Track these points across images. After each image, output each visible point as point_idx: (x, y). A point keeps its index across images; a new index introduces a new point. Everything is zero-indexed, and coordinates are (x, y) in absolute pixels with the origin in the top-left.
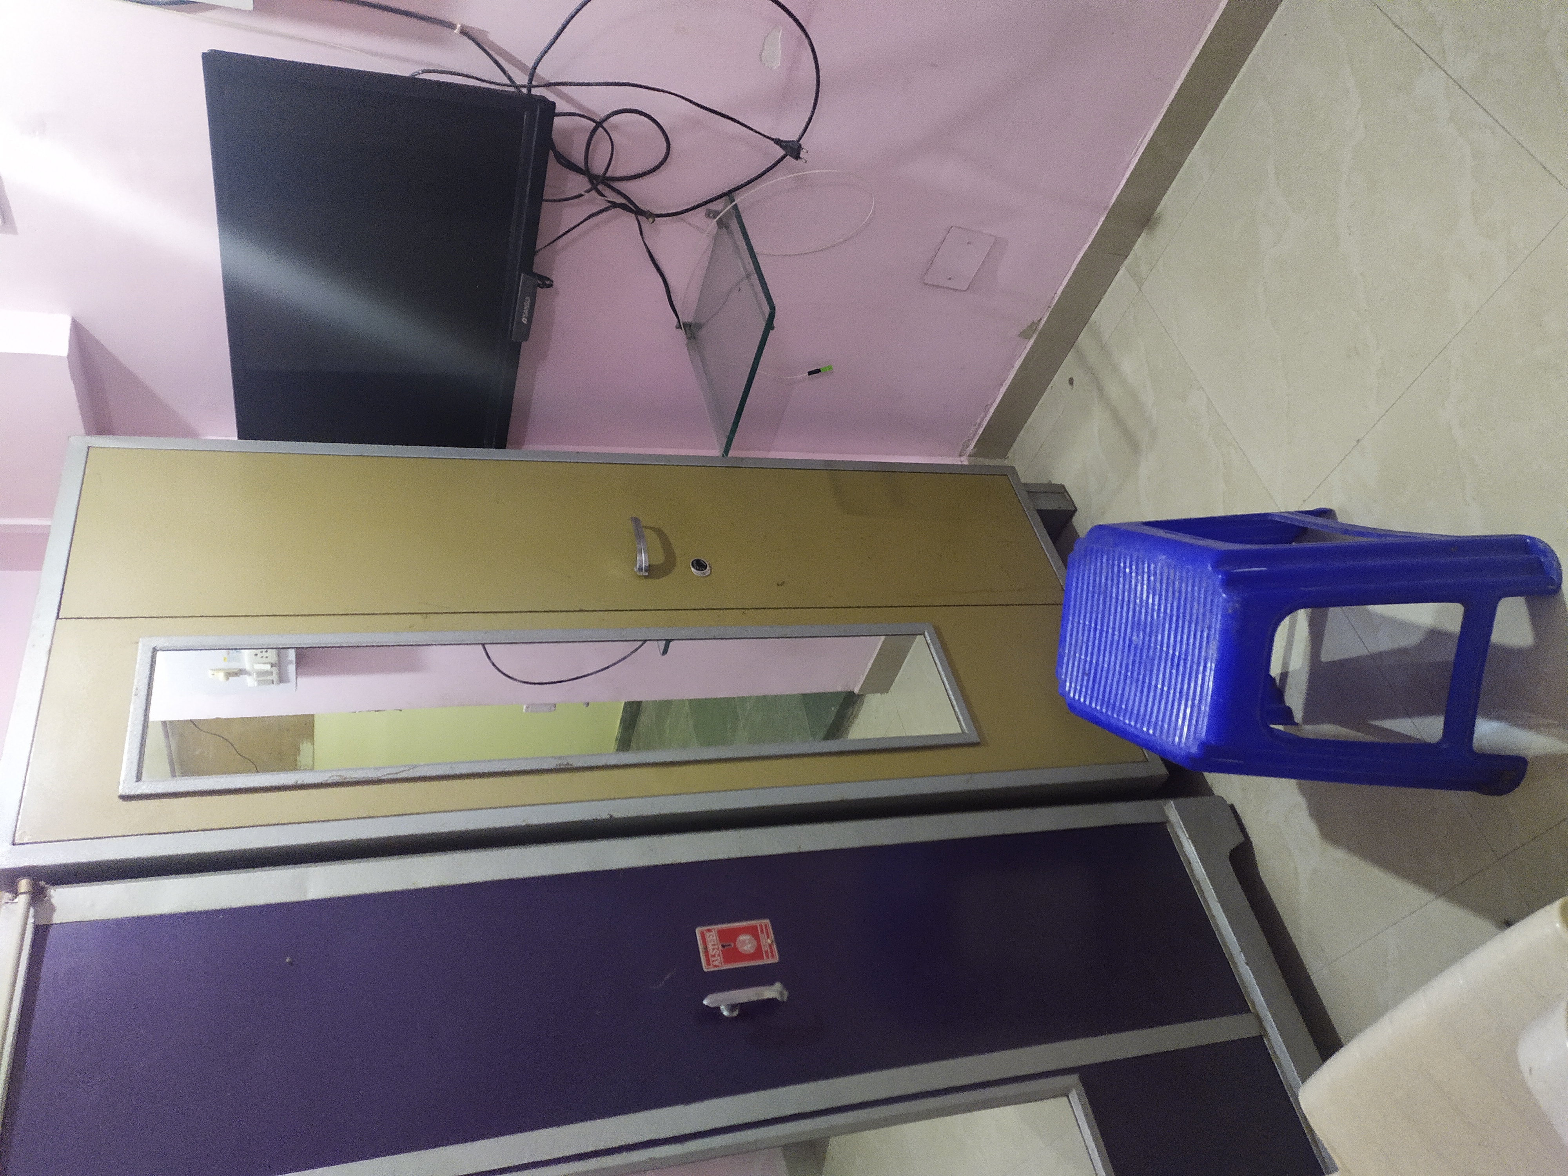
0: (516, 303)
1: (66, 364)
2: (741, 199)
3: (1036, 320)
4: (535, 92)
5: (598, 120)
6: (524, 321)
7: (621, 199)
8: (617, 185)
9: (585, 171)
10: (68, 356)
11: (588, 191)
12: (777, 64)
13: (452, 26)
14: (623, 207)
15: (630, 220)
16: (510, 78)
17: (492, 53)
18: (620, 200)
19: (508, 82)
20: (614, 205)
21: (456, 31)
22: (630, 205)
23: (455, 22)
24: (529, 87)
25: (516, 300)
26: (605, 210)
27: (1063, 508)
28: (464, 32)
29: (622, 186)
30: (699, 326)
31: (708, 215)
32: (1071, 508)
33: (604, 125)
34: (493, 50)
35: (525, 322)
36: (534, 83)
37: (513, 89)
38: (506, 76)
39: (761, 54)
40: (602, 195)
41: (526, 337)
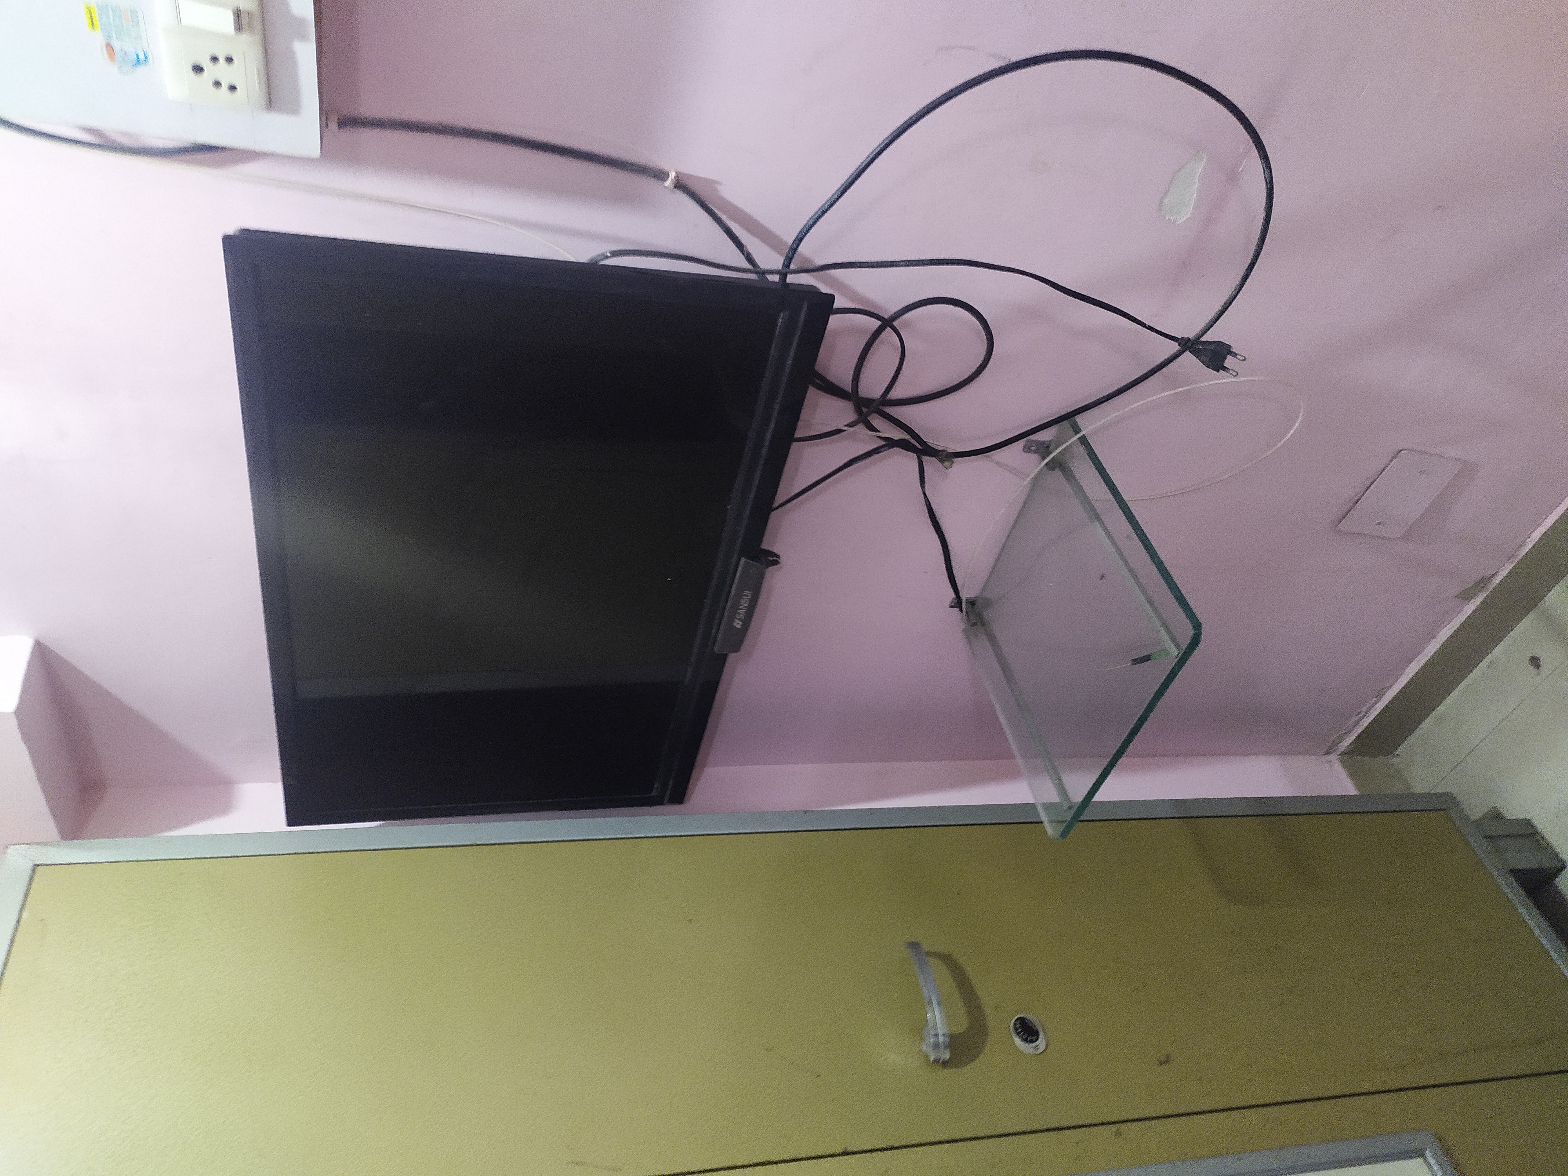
0: (726, 602)
1: (14, 722)
2: (1088, 423)
3: (1488, 574)
4: (791, 279)
5: (886, 317)
6: (738, 624)
7: (904, 434)
8: (895, 412)
9: (851, 395)
10: (18, 712)
11: (850, 425)
12: (1184, 215)
13: (661, 175)
14: (903, 445)
15: (907, 462)
16: (749, 258)
17: (724, 217)
18: (897, 434)
19: (746, 265)
20: (890, 443)
21: (669, 183)
22: (914, 442)
23: (665, 167)
24: (783, 275)
25: (728, 596)
26: (876, 451)
27: (1546, 864)
28: (680, 185)
29: (901, 413)
30: (988, 603)
31: (1027, 449)
32: (1555, 864)
33: (895, 323)
34: (724, 212)
35: (739, 626)
36: (792, 266)
37: (753, 276)
38: (743, 254)
39: (1162, 200)
40: (872, 429)
41: (737, 648)
